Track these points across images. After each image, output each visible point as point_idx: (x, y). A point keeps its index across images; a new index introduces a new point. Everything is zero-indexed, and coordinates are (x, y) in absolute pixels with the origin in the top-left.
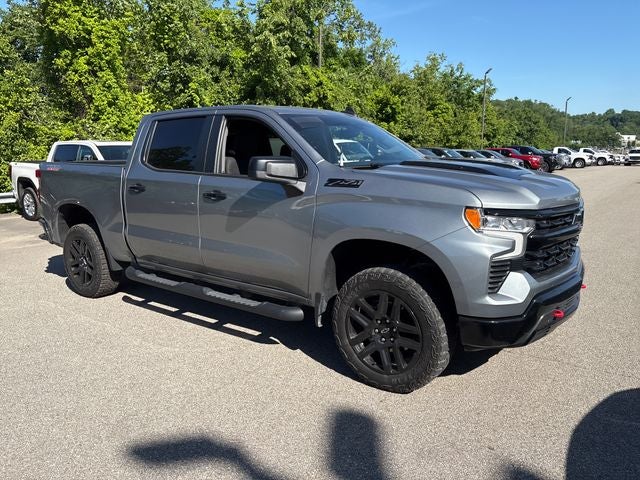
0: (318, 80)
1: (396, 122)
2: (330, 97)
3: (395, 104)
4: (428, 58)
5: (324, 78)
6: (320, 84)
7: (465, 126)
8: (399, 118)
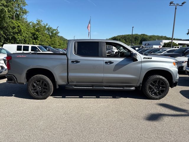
0: (18, 25)
1: (38, 40)
2: (22, 31)
3: (38, 35)
4: (37, 21)
5: (20, 24)
6: (19, 26)
7: (55, 42)
8: (39, 39)
